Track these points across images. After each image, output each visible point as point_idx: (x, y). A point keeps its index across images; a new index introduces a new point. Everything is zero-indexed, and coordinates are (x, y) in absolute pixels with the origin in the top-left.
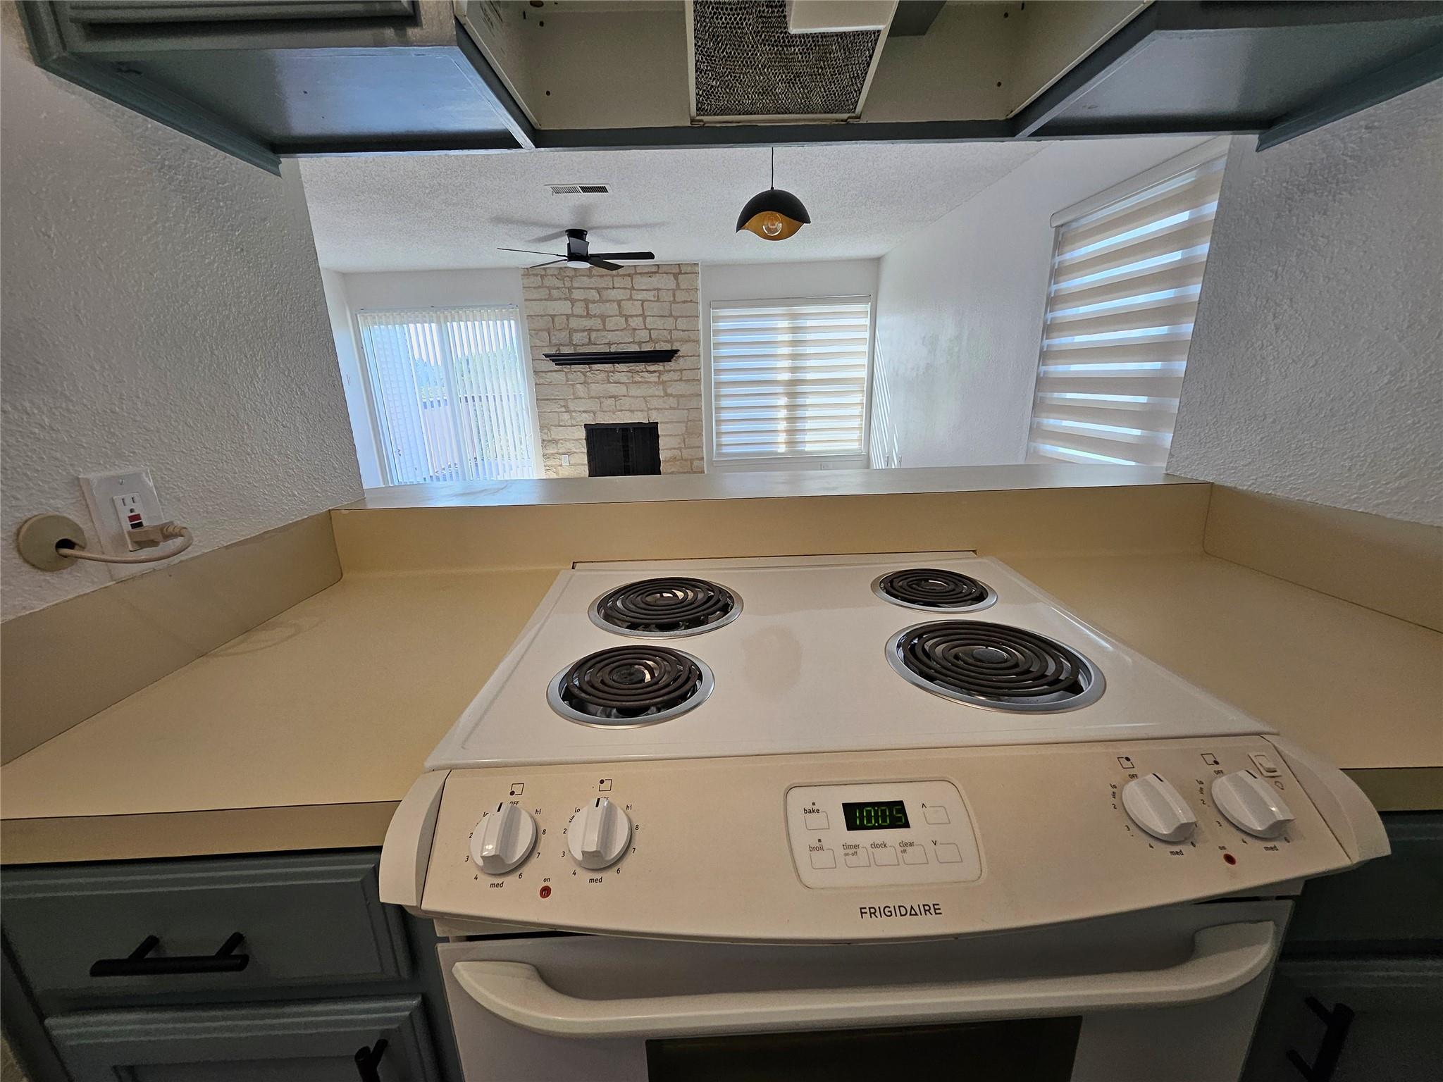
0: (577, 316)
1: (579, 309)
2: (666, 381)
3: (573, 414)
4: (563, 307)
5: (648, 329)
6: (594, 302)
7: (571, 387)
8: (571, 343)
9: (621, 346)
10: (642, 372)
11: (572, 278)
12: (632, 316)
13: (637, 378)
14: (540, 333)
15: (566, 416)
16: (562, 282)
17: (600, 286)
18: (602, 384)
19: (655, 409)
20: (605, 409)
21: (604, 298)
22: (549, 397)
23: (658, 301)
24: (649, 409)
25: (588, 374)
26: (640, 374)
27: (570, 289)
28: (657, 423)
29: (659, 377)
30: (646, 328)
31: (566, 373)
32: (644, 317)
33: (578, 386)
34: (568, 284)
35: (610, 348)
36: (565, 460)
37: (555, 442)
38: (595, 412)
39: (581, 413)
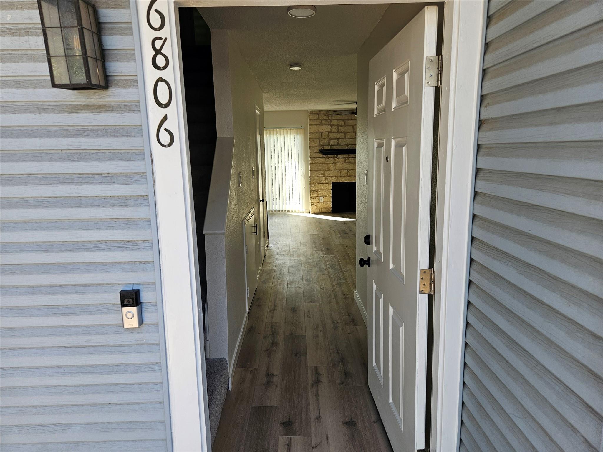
0: (333, 132)
1: (334, 129)
3: (327, 178)
4: (327, 128)
6: (341, 126)
7: (327, 165)
9: (352, 146)
11: (332, 115)
14: (315, 140)
15: (324, 178)
16: (327, 117)
17: (345, 119)
18: (342, 163)
20: (342, 175)
21: (346, 124)
22: (316, 170)
25: (336, 159)
27: (331, 120)
31: (326, 158)
33: (330, 164)
34: (330, 118)
35: (347, 147)
36: (321, 200)
37: (317, 191)
38: (337, 177)
39: (330, 177)
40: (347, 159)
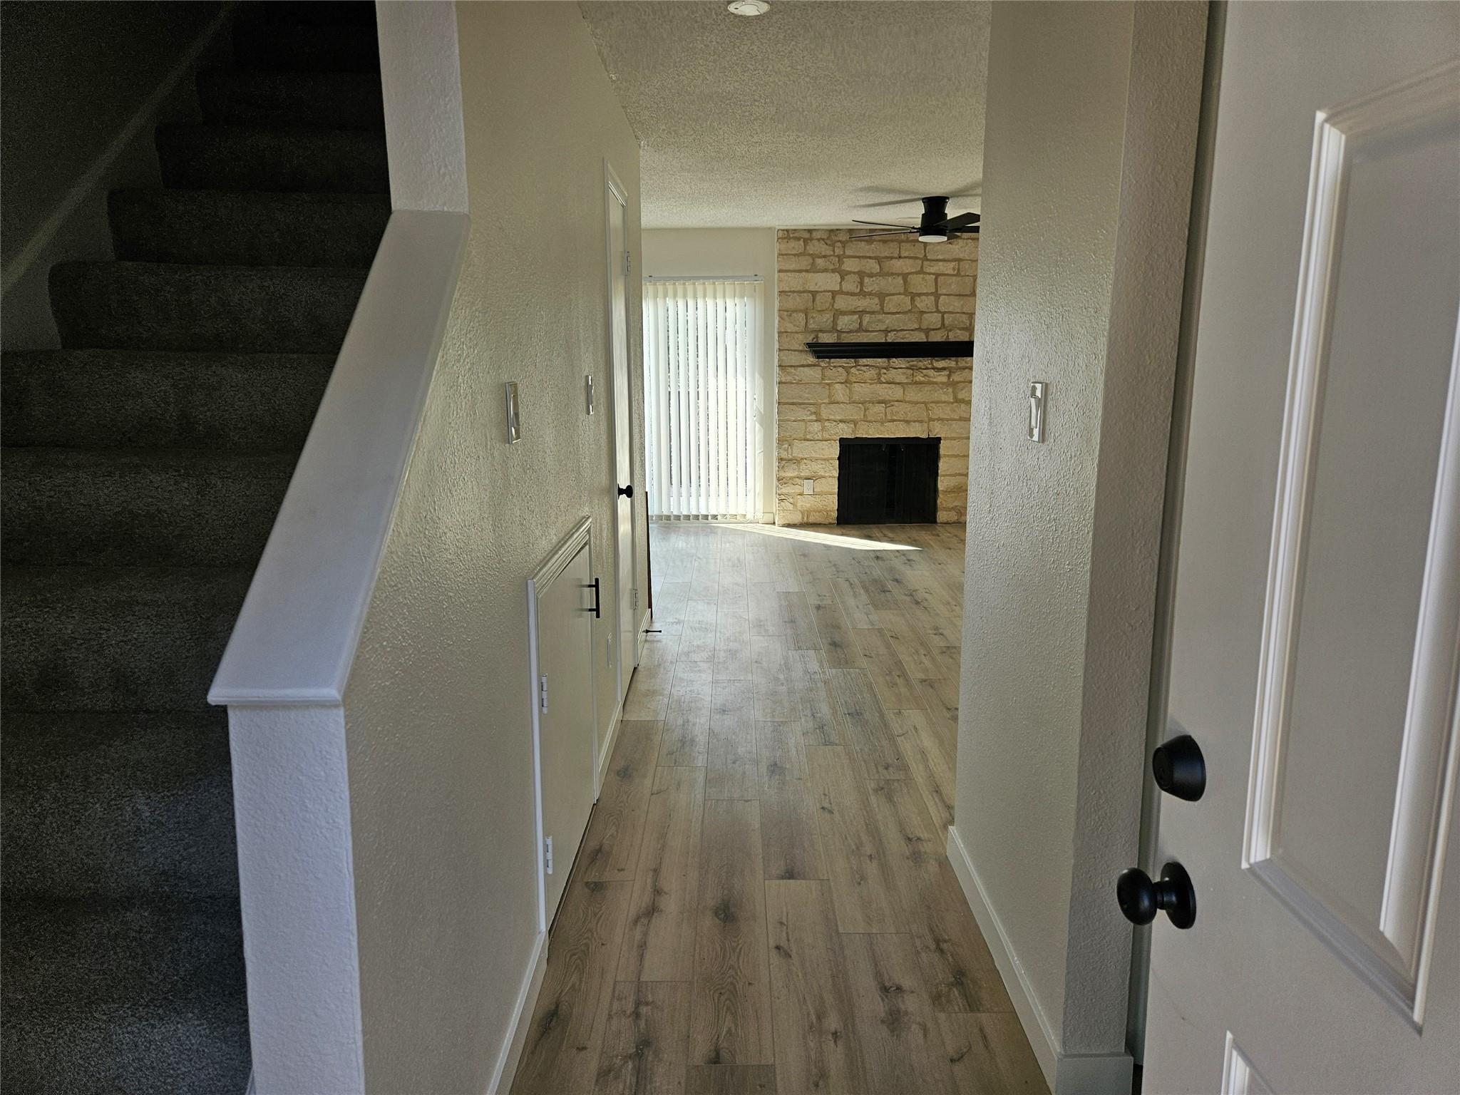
0: (847, 293)
1: (851, 285)
2: (958, 382)
3: (827, 424)
4: (828, 281)
5: (940, 312)
6: (871, 275)
7: (827, 387)
8: (834, 329)
9: (900, 334)
10: (927, 368)
11: (844, 244)
12: (920, 295)
13: (919, 378)
14: (794, 315)
15: (816, 427)
16: (831, 248)
17: (882, 255)
18: (871, 384)
19: (939, 419)
20: (869, 419)
21: (885, 270)
22: (795, 401)
23: (958, 275)
24: (931, 420)
25: (853, 370)
26: (924, 371)
27: (840, 258)
28: (939, 439)
29: (949, 376)
30: (938, 311)
31: (823, 368)
32: (937, 295)
33: (838, 386)
34: (838, 251)
35: (886, 336)
36: (808, 487)
37: (797, 461)
38: (855, 423)
39: (835, 423)
40: (885, 371)
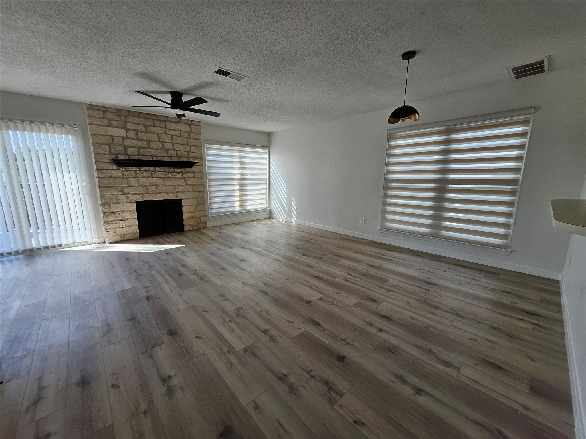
0: (130, 138)
1: (132, 135)
2: (186, 178)
3: (128, 196)
4: (121, 132)
5: (175, 150)
6: (142, 132)
7: (126, 179)
8: (126, 154)
9: (159, 157)
10: (173, 172)
11: (126, 117)
12: (166, 143)
13: (170, 176)
14: (102, 146)
15: (123, 197)
16: (119, 117)
17: (146, 124)
18: (148, 178)
19: (180, 192)
20: (149, 192)
21: (148, 131)
22: (109, 186)
23: (181, 136)
24: (177, 192)
25: (138, 172)
26: (171, 173)
27: (125, 122)
28: (181, 200)
29: (182, 175)
30: (174, 150)
31: (122, 171)
32: (173, 144)
33: (131, 179)
34: (123, 119)
35: (153, 158)
36: (122, 224)
37: (115, 213)
38: (143, 194)
39: (132, 195)
40: (154, 173)
